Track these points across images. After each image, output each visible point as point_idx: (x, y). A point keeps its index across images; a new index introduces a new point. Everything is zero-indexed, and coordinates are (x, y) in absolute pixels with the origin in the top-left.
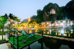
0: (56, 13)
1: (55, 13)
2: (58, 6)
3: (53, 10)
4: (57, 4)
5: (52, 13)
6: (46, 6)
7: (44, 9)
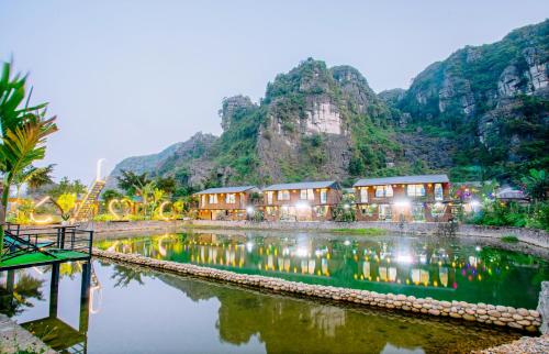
0: (342, 128)
1: (338, 132)
2: (361, 83)
3: (327, 106)
4: (357, 74)
5: (321, 128)
6: (281, 78)
7: (268, 93)
